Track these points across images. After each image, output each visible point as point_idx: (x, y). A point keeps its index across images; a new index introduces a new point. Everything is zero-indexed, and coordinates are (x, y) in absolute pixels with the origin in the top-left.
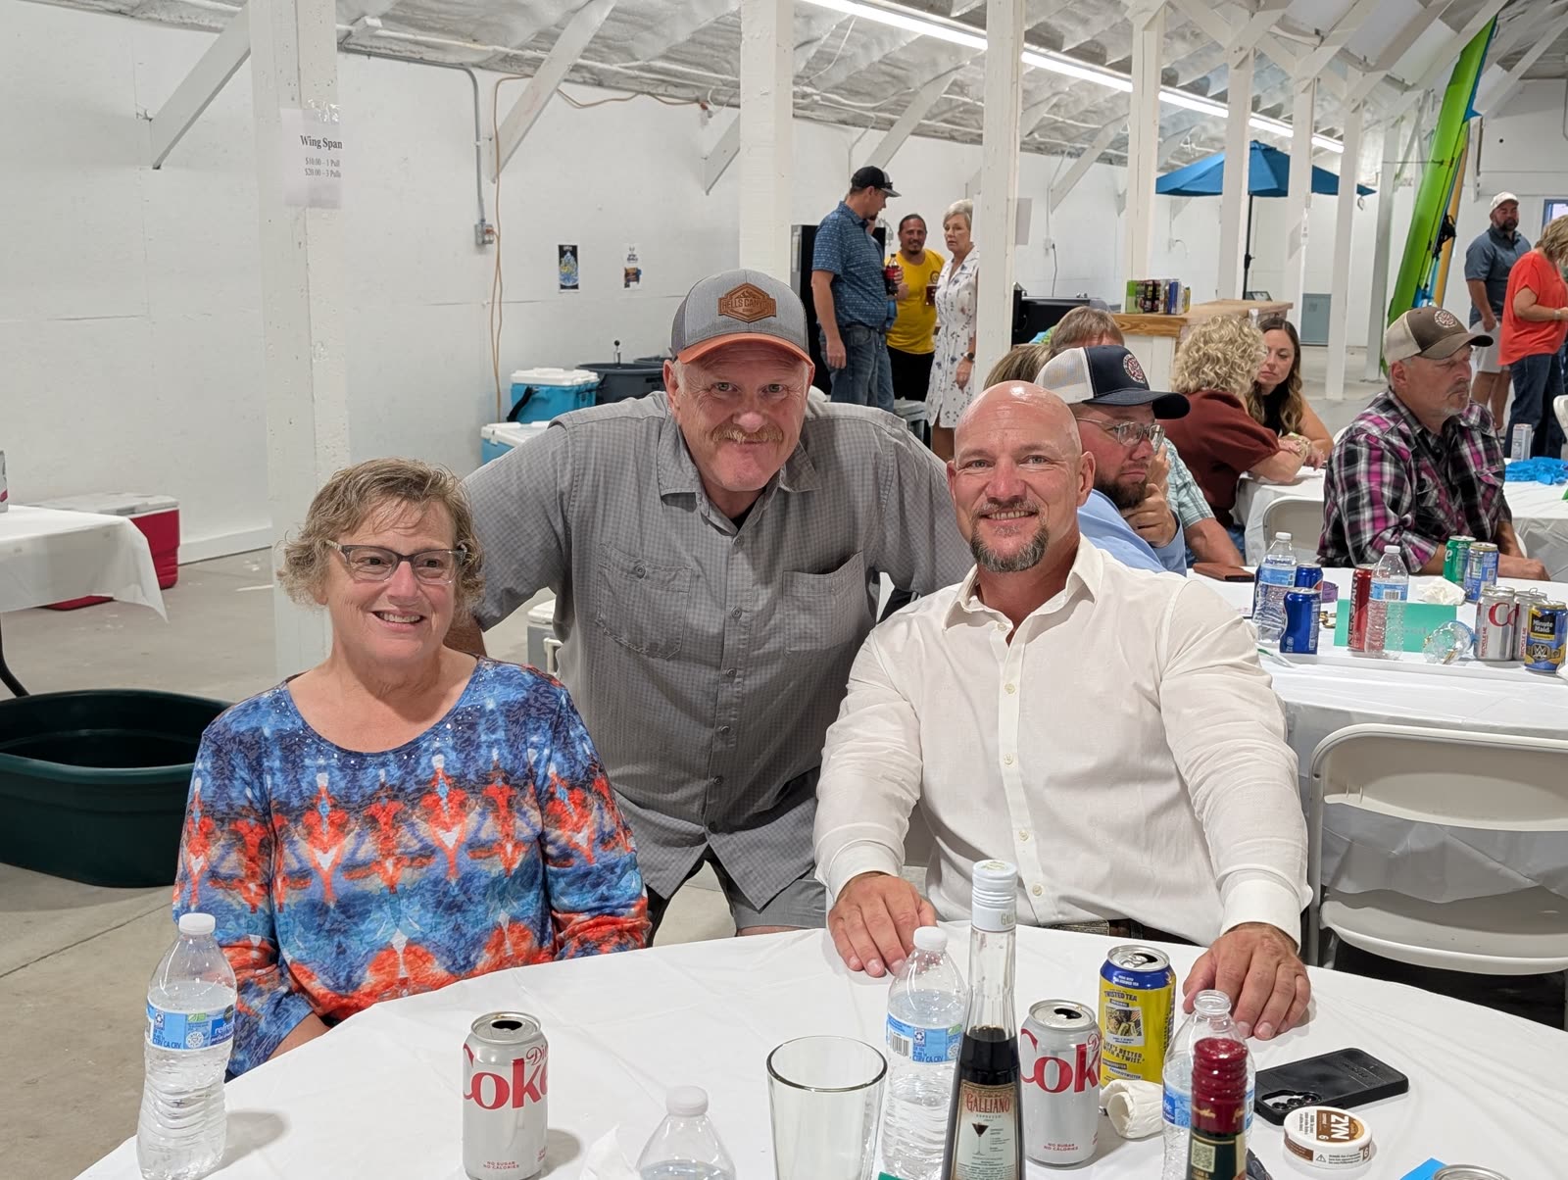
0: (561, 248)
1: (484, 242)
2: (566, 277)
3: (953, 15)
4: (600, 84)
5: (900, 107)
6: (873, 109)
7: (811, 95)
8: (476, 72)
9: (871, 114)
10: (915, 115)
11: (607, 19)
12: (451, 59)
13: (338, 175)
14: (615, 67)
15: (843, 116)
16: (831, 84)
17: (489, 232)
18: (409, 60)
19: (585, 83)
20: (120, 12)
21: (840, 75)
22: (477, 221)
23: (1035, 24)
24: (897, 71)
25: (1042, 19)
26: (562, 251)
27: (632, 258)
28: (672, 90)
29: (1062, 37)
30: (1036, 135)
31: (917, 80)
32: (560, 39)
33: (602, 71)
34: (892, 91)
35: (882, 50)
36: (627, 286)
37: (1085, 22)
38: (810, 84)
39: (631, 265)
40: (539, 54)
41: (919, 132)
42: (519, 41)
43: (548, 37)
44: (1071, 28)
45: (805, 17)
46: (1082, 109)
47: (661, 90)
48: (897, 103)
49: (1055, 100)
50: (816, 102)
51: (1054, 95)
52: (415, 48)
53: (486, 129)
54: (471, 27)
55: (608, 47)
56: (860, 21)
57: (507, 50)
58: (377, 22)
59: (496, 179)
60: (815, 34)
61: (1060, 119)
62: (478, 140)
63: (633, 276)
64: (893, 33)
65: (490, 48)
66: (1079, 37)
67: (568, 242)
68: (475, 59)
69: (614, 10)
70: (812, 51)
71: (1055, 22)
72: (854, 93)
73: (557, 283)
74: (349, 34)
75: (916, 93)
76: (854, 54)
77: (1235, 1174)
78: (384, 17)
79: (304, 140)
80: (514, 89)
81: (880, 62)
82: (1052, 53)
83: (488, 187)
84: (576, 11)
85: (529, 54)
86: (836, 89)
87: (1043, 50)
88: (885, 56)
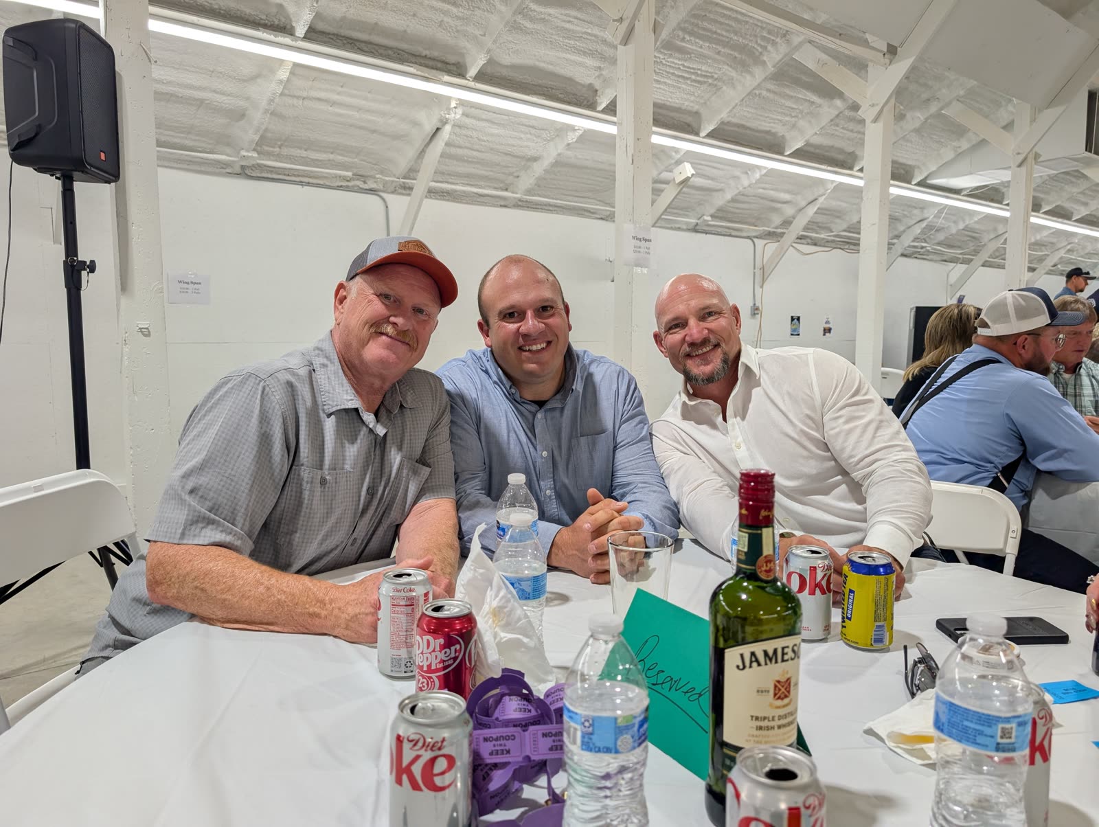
0: (792, 317)
1: (755, 314)
2: (794, 330)
3: (1005, 203)
4: (815, 245)
5: (976, 252)
6: (961, 254)
7: (926, 247)
8: (755, 240)
9: (960, 256)
10: (984, 256)
11: (816, 213)
12: (745, 234)
13: (649, 253)
14: (822, 236)
15: (945, 258)
16: (936, 241)
17: (757, 309)
18: (724, 235)
19: (808, 244)
20: (602, 219)
21: (941, 237)
22: (752, 304)
23: (1054, 205)
24: (974, 235)
25: (1059, 203)
26: (793, 319)
27: (827, 322)
28: (852, 247)
29: (1072, 213)
30: (1059, 266)
31: (986, 238)
32: (793, 225)
33: (815, 237)
34: (971, 244)
35: (964, 223)
36: (824, 335)
37: (1086, 204)
38: (926, 242)
39: (827, 326)
40: (784, 231)
41: (985, 264)
42: (773, 226)
43: (787, 223)
44: (1077, 208)
45: (921, 208)
46: (1087, 251)
47: (847, 247)
48: (975, 250)
49: (1069, 247)
50: (928, 251)
51: (1069, 244)
52: (727, 230)
53: (759, 264)
54: (753, 220)
55: (819, 227)
56: (951, 207)
57: (770, 229)
58: (709, 218)
59: (762, 287)
60: (926, 215)
61: (1073, 257)
62: (754, 268)
63: (827, 331)
64: (971, 213)
65: (761, 229)
66: (1083, 212)
67: (795, 315)
68: (754, 234)
69: (818, 209)
70: (924, 224)
71: (1067, 205)
72: (950, 246)
73: (789, 332)
74: (697, 224)
75: (985, 245)
76: (949, 226)
77: (761, 554)
78: (712, 216)
79: (634, 238)
80: (772, 247)
81: (963, 230)
82: (1065, 221)
83: (758, 290)
84: (801, 210)
85: (779, 231)
86: (939, 244)
87: (1060, 220)
88: (966, 226)
